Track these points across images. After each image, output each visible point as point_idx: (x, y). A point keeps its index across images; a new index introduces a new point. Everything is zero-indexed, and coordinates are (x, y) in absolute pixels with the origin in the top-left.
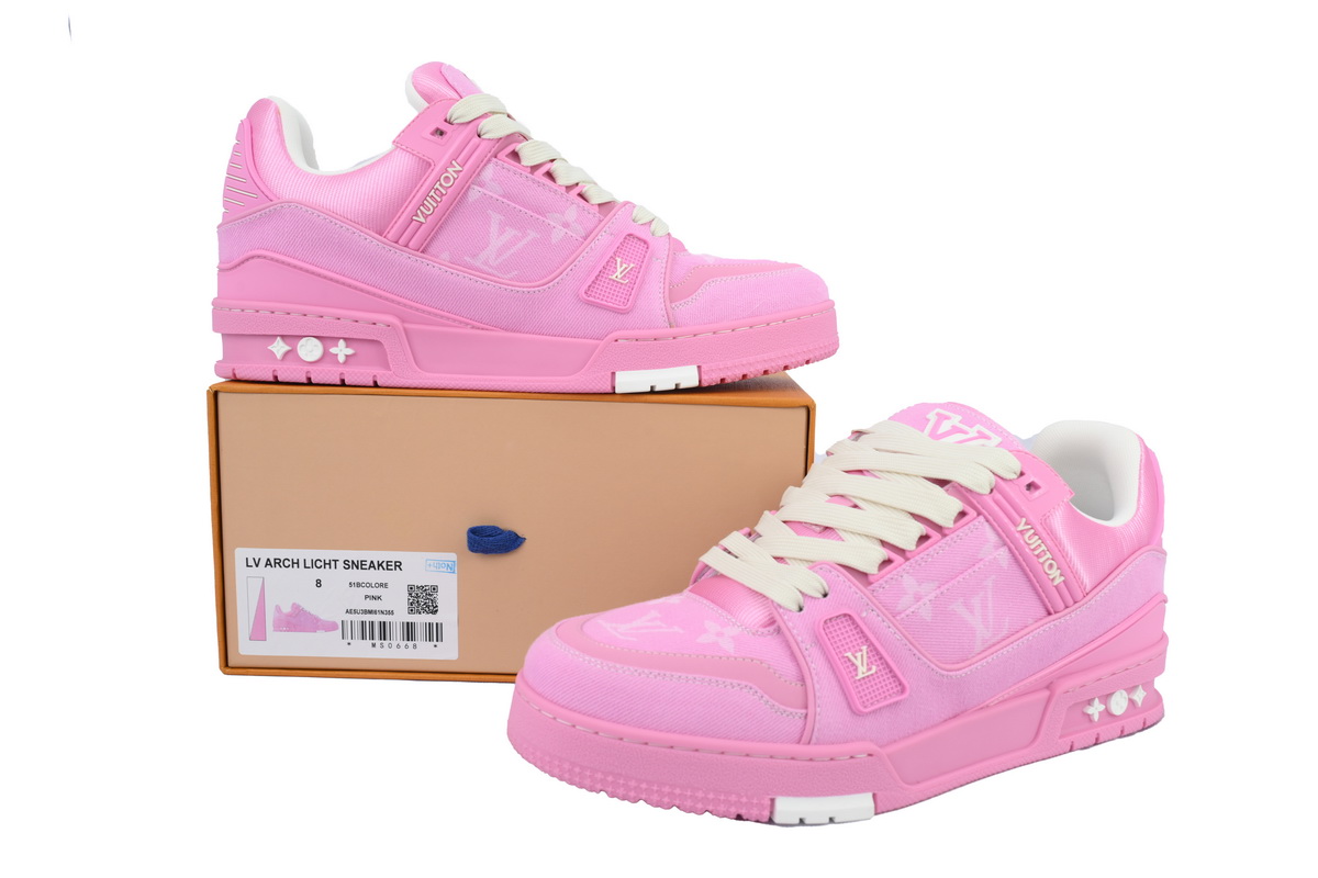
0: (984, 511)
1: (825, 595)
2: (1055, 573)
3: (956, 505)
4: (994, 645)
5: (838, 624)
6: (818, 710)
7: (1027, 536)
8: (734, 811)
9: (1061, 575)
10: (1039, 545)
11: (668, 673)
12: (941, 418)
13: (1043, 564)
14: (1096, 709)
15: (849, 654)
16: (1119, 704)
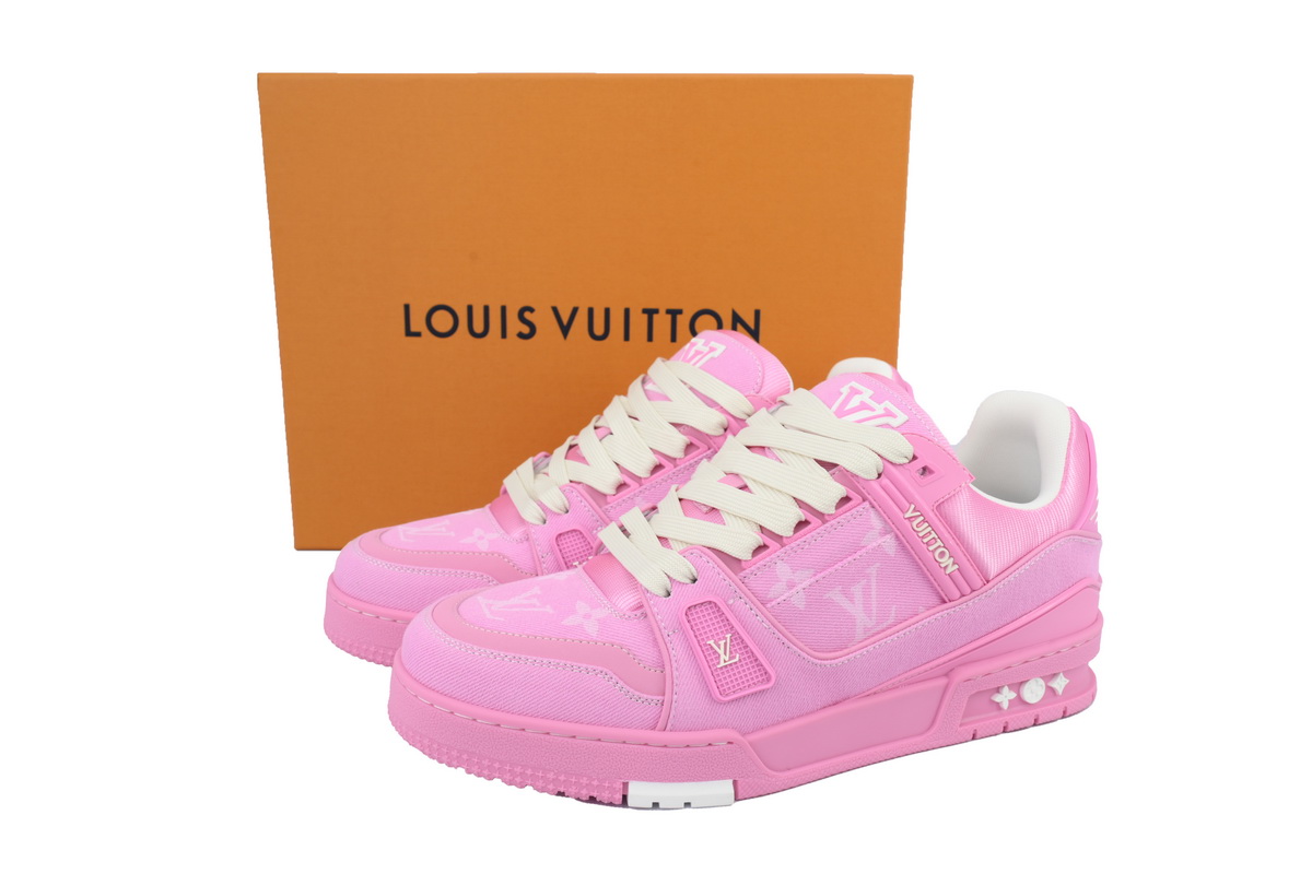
0: (869, 497)
1: (694, 581)
2: (946, 561)
3: (840, 490)
4: (878, 633)
5: (702, 611)
6: (675, 697)
7: (915, 524)
8: (585, 793)
9: (954, 563)
10: (930, 532)
11: (523, 657)
12: (854, 392)
13: (933, 551)
14: (1005, 697)
15: (711, 642)
16: (1034, 691)
